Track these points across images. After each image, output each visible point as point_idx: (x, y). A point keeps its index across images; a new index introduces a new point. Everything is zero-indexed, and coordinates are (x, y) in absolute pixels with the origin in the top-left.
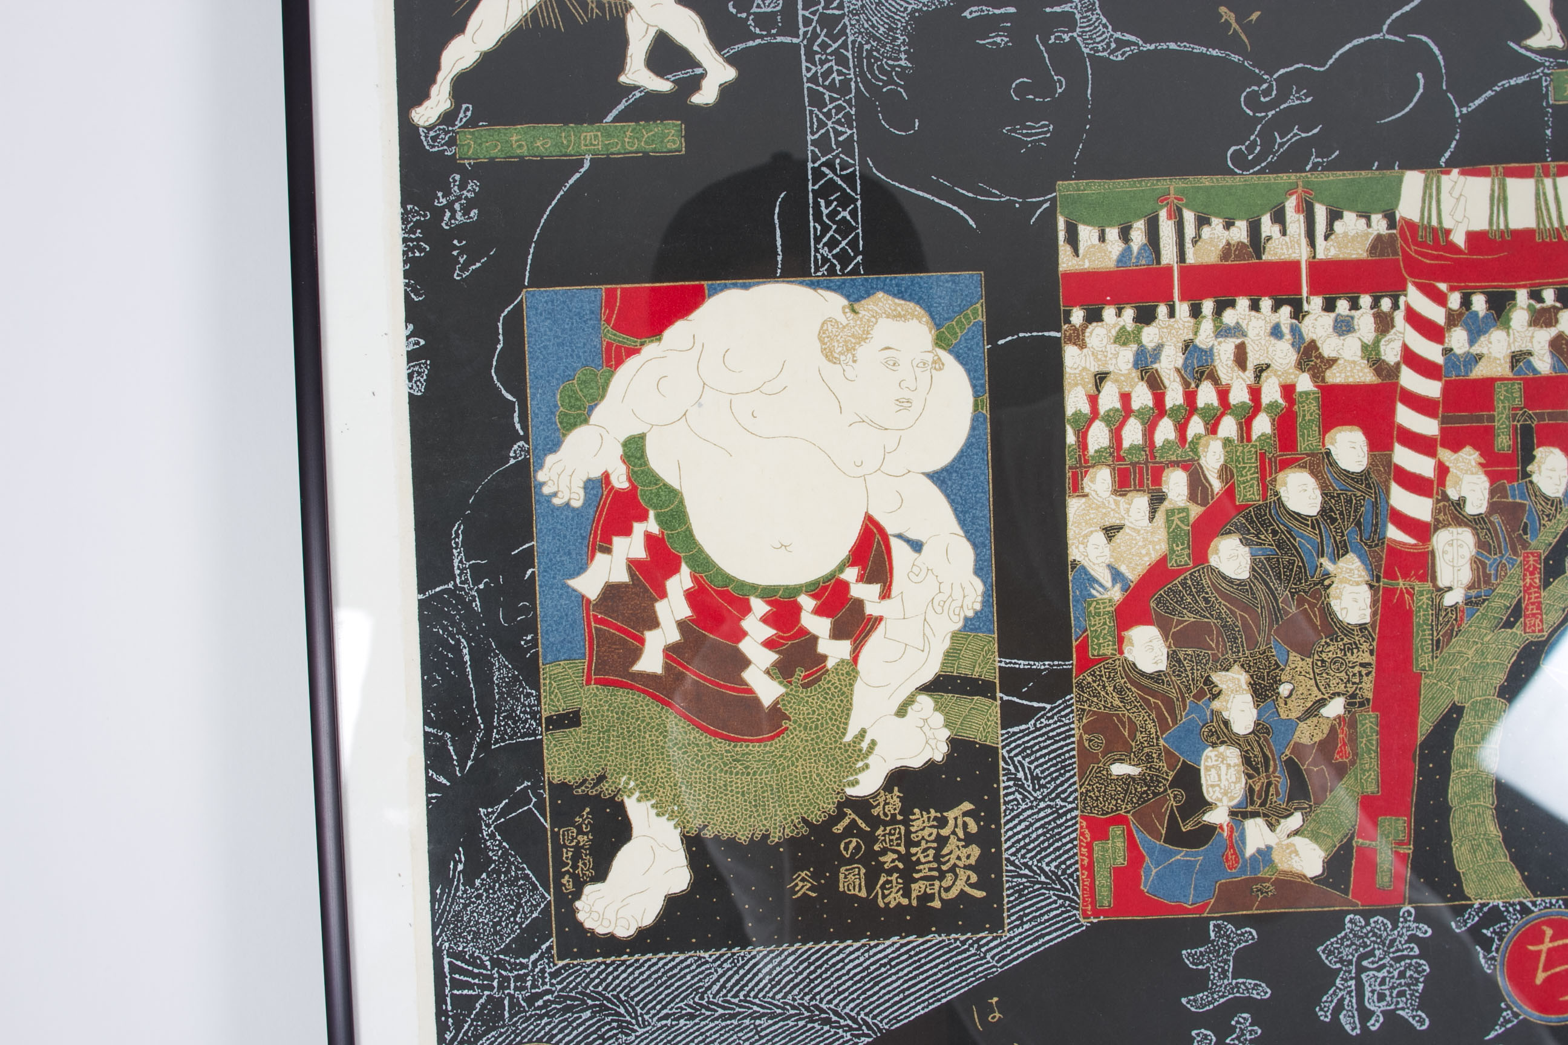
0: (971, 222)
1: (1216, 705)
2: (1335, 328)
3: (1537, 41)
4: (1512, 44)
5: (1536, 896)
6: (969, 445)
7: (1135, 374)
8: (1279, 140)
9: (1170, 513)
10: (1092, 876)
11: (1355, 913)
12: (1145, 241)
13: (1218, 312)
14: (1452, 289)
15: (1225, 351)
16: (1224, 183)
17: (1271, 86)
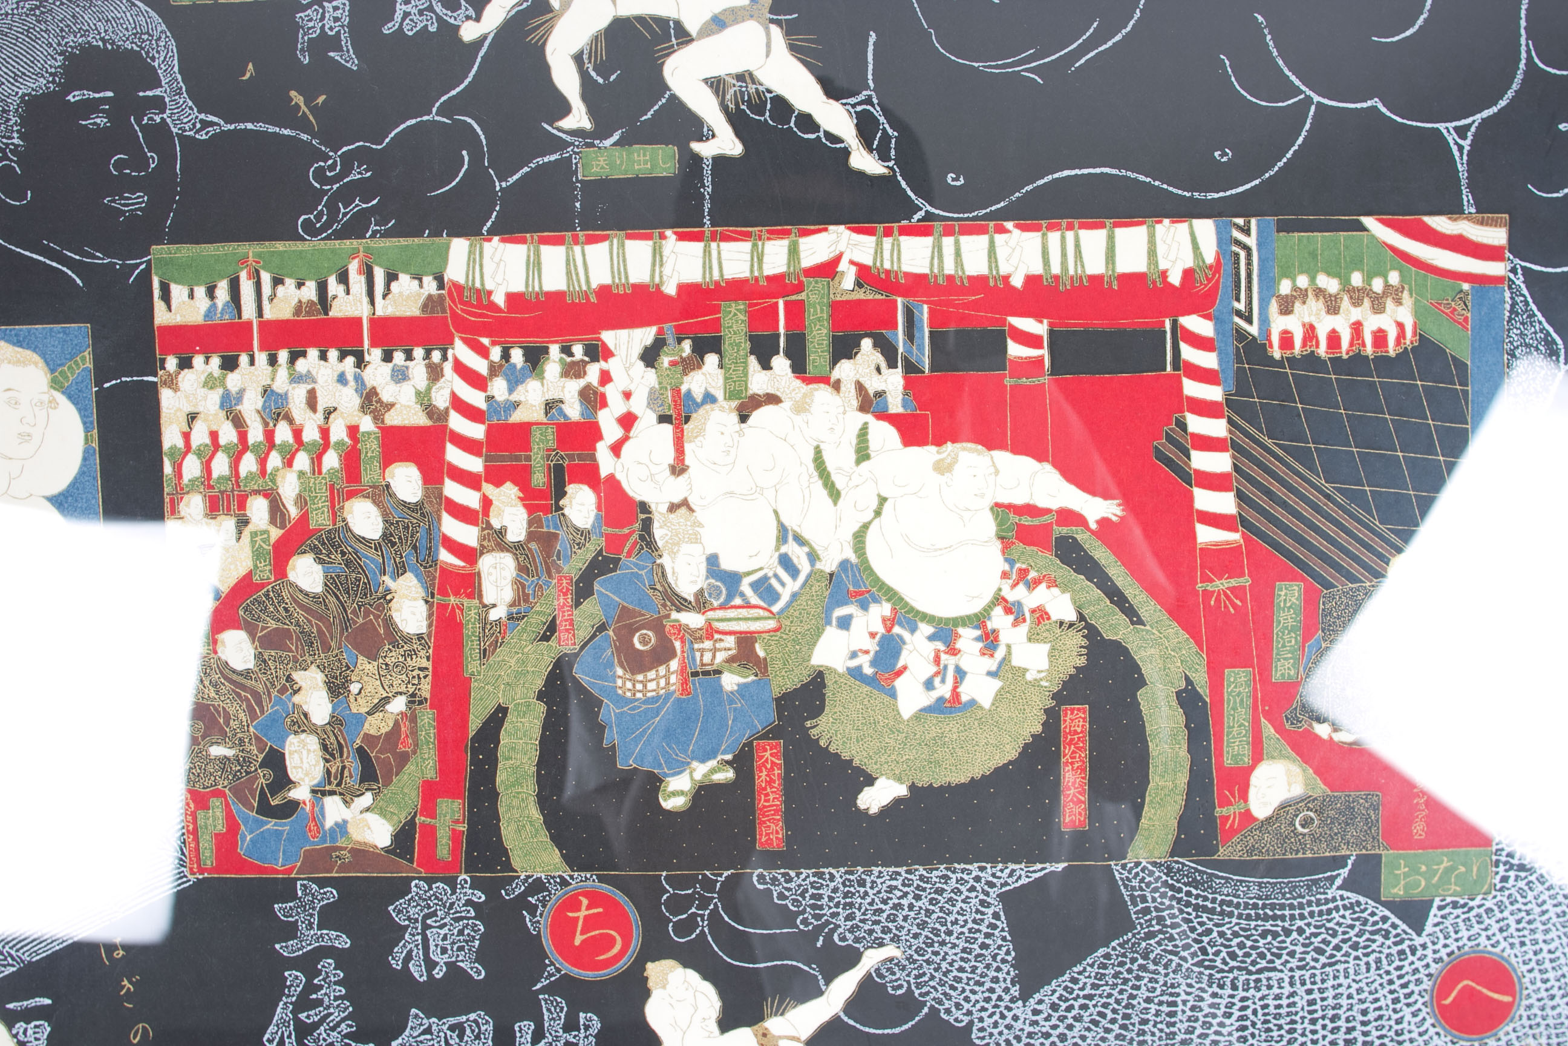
0: (79, 281)
1: (296, 699)
2: (392, 376)
3: (567, 123)
4: (546, 126)
5: (573, 871)
6: (82, 473)
7: (222, 414)
8: (342, 210)
9: (254, 535)
10: (196, 840)
11: (420, 879)
12: (228, 298)
13: (292, 360)
14: (494, 343)
15: (298, 396)
16: (294, 248)
17: (335, 162)
